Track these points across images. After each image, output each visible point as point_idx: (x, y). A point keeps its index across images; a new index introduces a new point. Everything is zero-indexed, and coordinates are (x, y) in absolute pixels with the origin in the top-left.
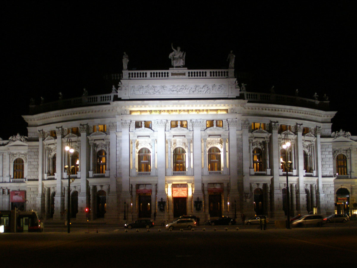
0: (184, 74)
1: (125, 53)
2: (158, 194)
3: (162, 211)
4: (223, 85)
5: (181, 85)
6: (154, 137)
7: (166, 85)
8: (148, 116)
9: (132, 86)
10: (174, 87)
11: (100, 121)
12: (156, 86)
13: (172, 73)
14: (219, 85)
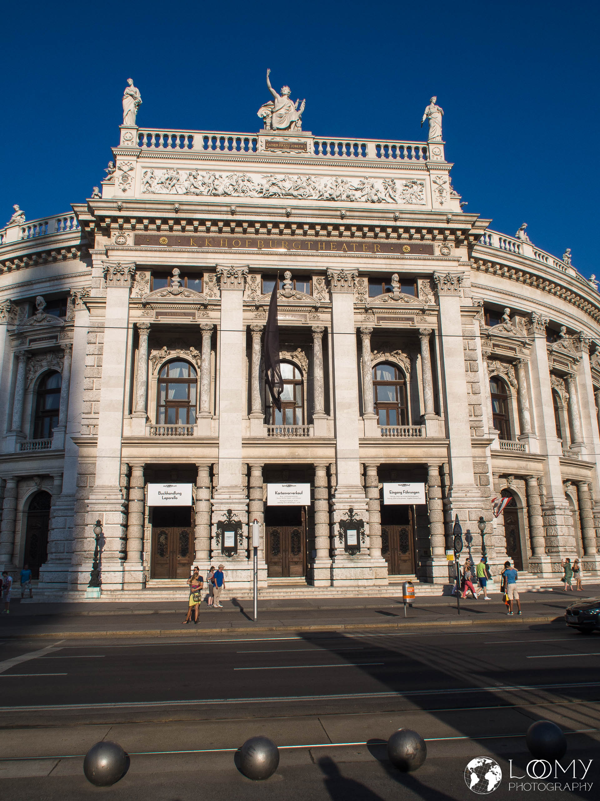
0: (303, 146)
1: (130, 81)
2: (216, 496)
3: (230, 556)
4: (414, 183)
5: (295, 177)
6: (208, 317)
7: (248, 175)
8: (191, 255)
9: (145, 170)
10: (274, 182)
11: (48, 284)
12: (217, 174)
13: (267, 142)
14: (404, 182)
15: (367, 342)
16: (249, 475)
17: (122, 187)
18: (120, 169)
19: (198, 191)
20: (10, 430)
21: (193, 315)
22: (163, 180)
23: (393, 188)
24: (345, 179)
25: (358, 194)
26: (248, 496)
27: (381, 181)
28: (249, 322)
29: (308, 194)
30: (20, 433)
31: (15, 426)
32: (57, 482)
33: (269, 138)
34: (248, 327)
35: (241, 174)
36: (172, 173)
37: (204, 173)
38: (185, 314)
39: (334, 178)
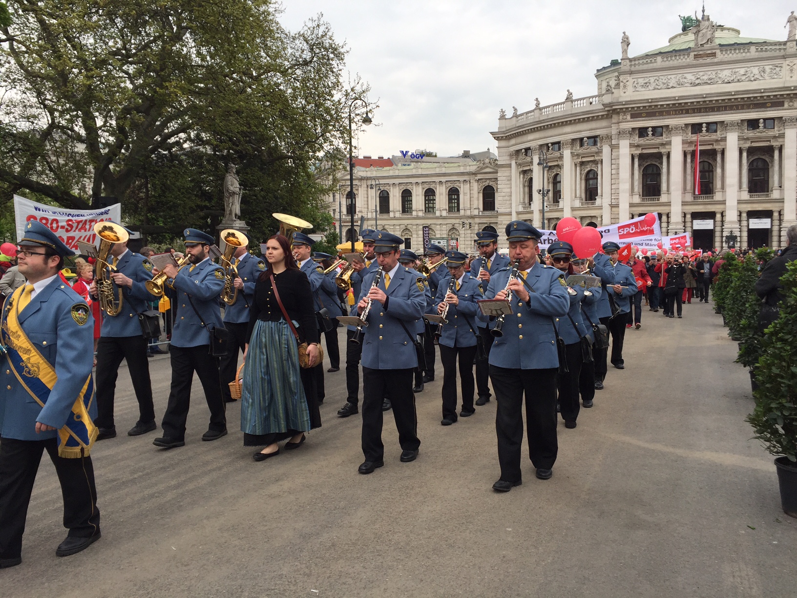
0: (714, 55)
2: (670, 226)
4: (777, 66)
5: (709, 73)
6: (665, 148)
7: (685, 75)
8: (657, 121)
9: (634, 80)
10: (699, 77)
11: (588, 132)
12: (669, 77)
13: (695, 55)
14: (771, 67)
15: (745, 154)
16: (685, 217)
17: (624, 91)
18: (622, 82)
19: (659, 87)
20: (576, 197)
21: (658, 148)
22: (642, 84)
23: (763, 72)
24: (737, 70)
25: (744, 78)
26: (684, 226)
27: (758, 68)
28: (685, 149)
29: (716, 81)
30: (581, 198)
31: (578, 195)
32: (599, 219)
33: (696, 53)
34: (685, 151)
35: (680, 75)
36: (647, 80)
37: (662, 77)
38: (655, 148)
39: (731, 70)
